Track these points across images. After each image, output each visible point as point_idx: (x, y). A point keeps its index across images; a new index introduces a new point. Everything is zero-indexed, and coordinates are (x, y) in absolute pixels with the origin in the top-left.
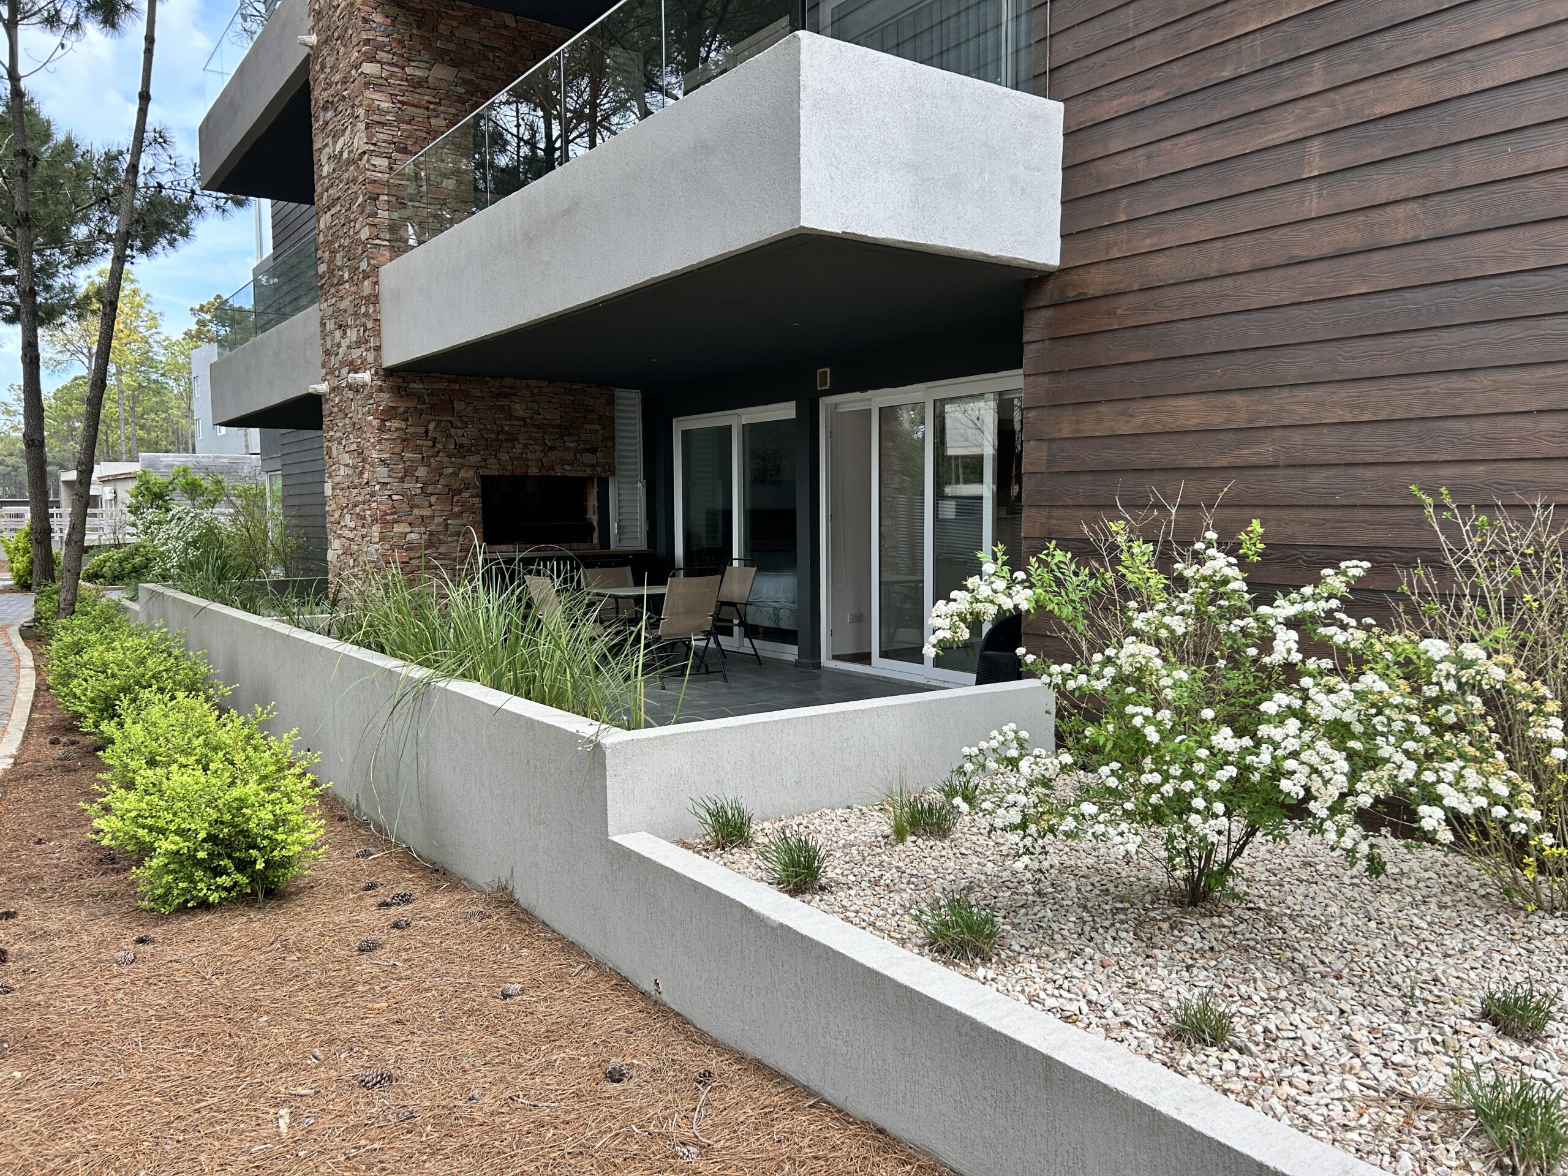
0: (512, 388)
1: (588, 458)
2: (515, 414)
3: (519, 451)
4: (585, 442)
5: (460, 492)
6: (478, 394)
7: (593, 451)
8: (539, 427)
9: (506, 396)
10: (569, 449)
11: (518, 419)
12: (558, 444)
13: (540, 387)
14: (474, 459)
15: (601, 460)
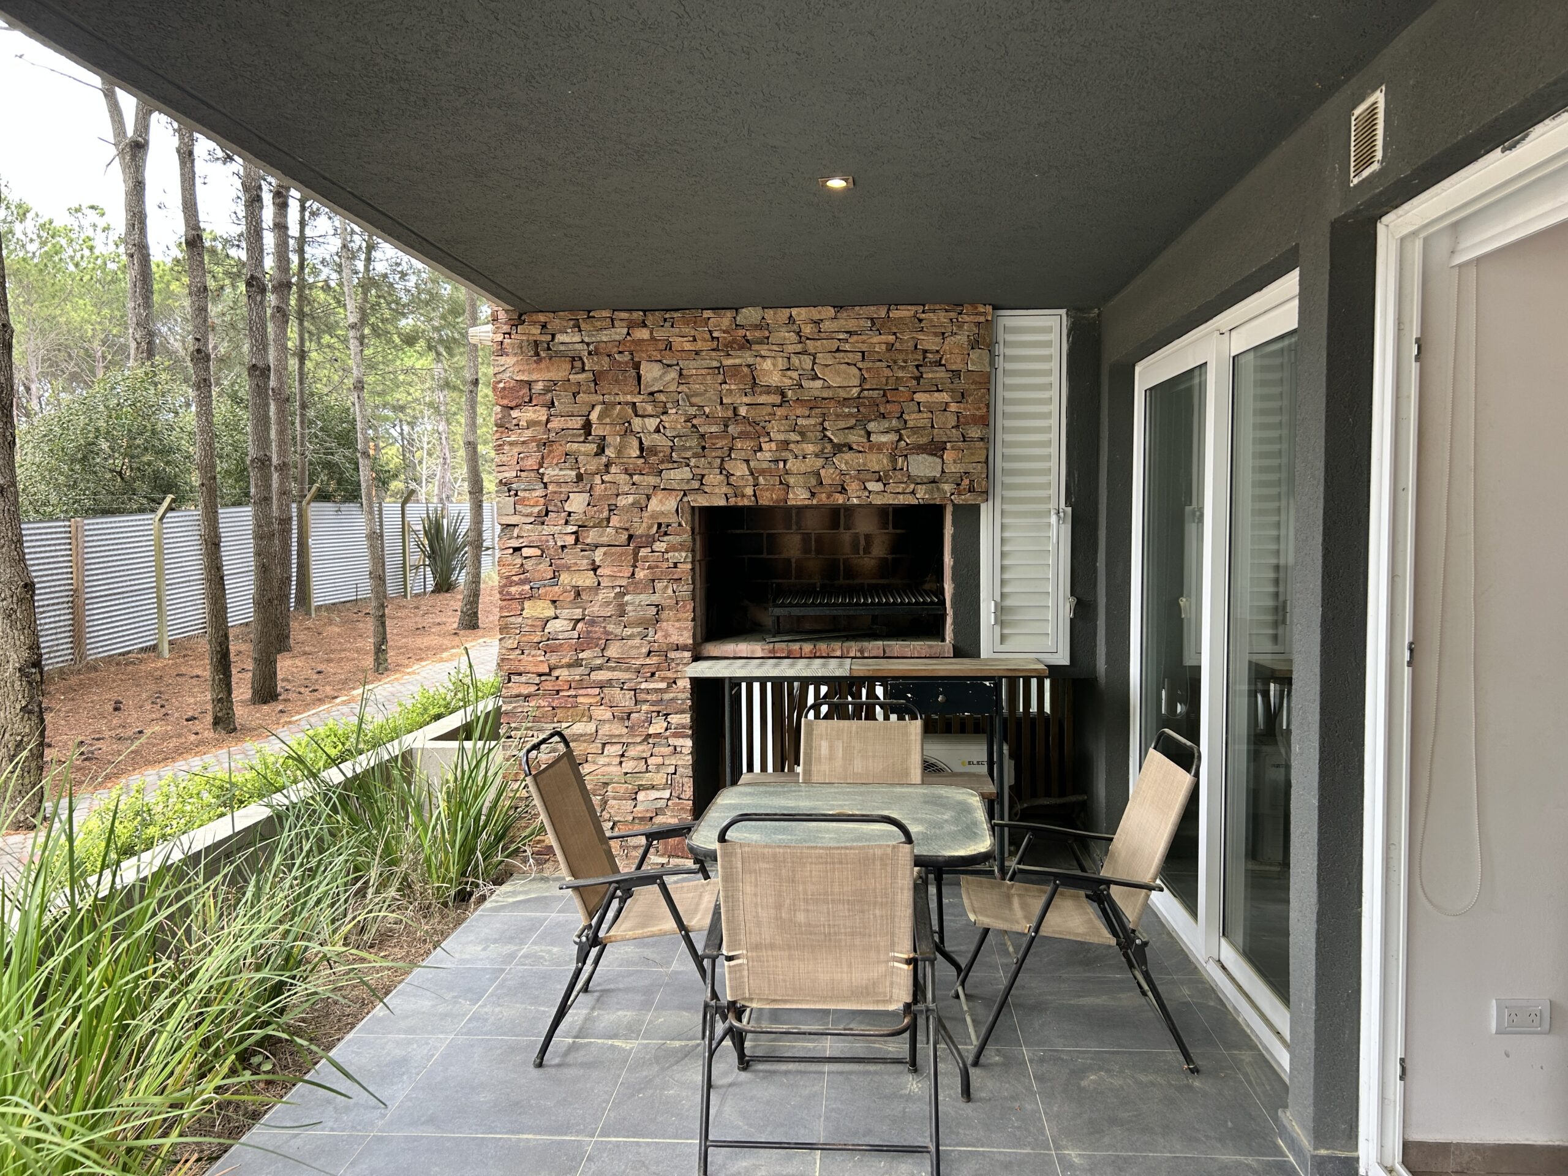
0: (758, 327)
1: (923, 466)
2: (763, 381)
3: (768, 456)
4: (915, 430)
5: (650, 541)
6: (688, 346)
7: (936, 449)
8: (813, 404)
9: (746, 345)
10: (880, 447)
11: (768, 390)
12: (855, 438)
13: (817, 323)
14: (679, 475)
15: (951, 468)
